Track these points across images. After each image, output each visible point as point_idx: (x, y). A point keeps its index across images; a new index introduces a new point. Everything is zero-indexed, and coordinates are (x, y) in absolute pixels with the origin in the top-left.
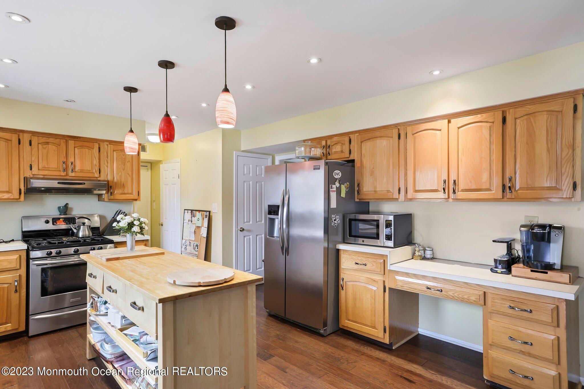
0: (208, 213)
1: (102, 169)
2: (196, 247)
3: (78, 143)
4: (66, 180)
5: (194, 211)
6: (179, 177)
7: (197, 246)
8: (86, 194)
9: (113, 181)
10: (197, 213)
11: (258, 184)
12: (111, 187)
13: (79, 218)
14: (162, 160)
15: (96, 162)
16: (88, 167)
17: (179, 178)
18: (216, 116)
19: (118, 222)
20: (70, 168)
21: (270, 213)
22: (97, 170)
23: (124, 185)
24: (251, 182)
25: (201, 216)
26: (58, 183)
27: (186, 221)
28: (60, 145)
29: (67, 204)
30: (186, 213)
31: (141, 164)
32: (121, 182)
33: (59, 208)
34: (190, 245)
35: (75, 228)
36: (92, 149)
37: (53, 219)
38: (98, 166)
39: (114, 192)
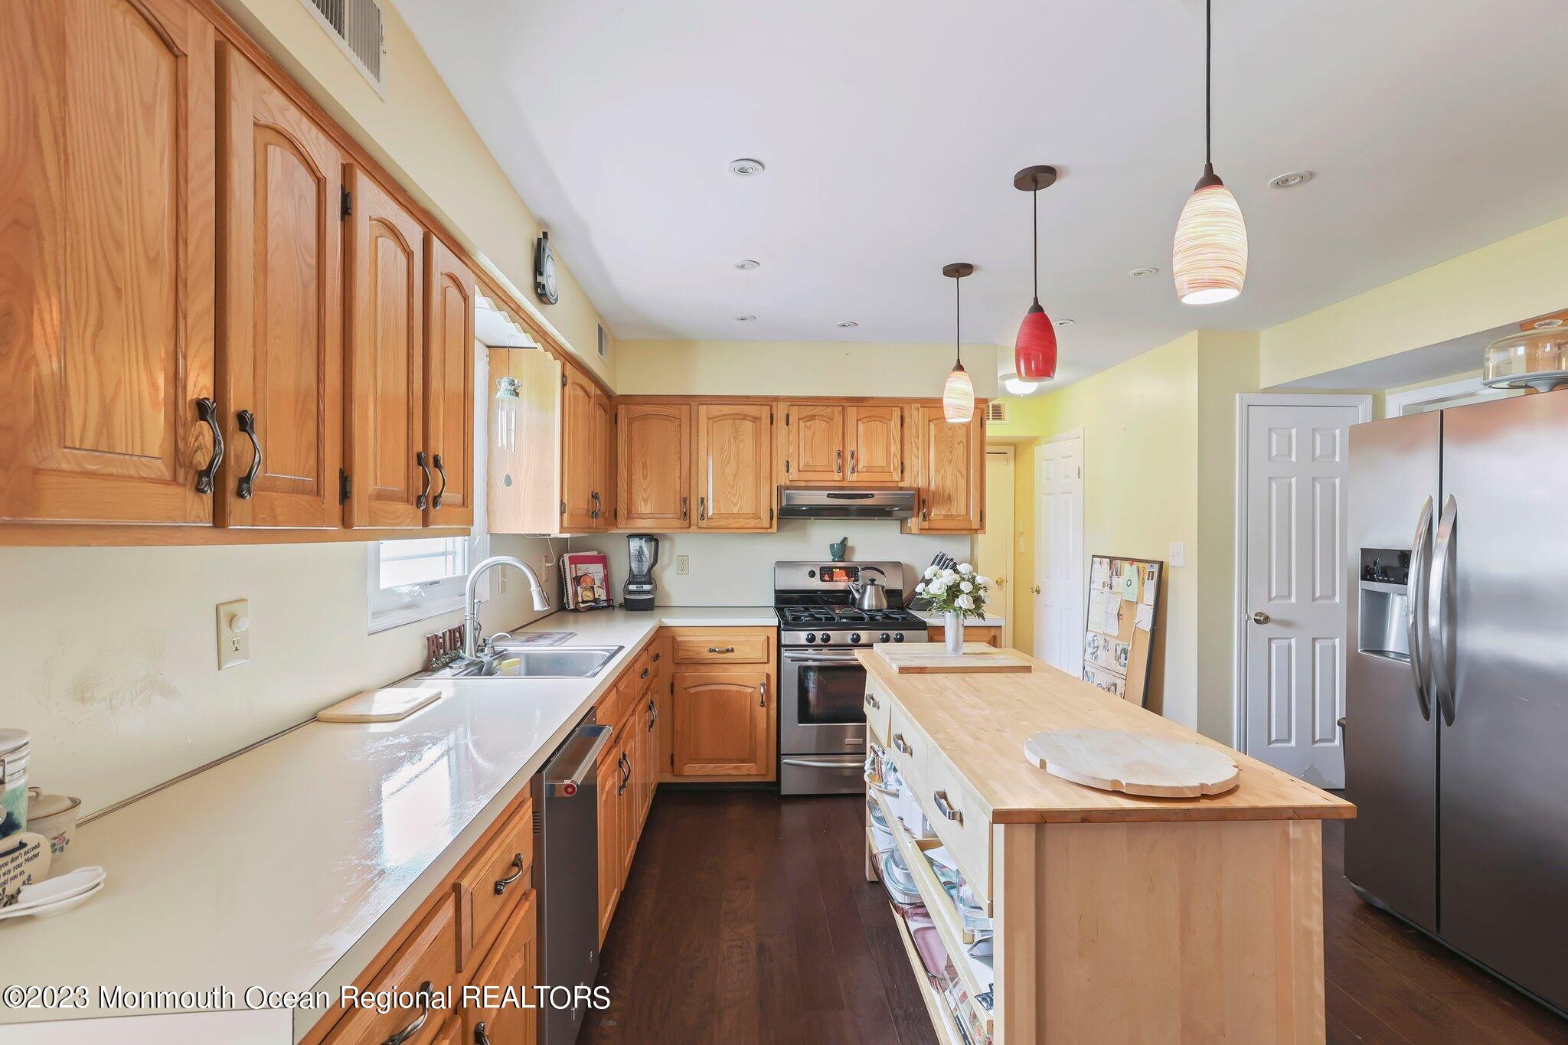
0: (1156, 567)
1: (907, 463)
2: (1123, 656)
3: (865, 412)
4: (842, 488)
5: (1117, 561)
6: (1079, 473)
7: (1124, 651)
8: (876, 518)
9: (928, 490)
10: (1126, 565)
11: (1318, 487)
12: (924, 502)
13: (864, 569)
14: (1039, 437)
15: (895, 449)
16: (880, 461)
17: (1079, 477)
18: (1175, 269)
19: (928, 582)
20: (850, 464)
21: (1367, 574)
22: (898, 466)
23: (949, 497)
24: (1294, 480)
25: (1136, 575)
26: (829, 496)
27: (1097, 585)
28: (832, 419)
29: (845, 539)
30: (1096, 565)
31: (988, 449)
32: (944, 491)
33: (832, 546)
34: (1106, 648)
35: (858, 591)
36: (888, 422)
37: (822, 569)
38: (899, 457)
39: (930, 514)
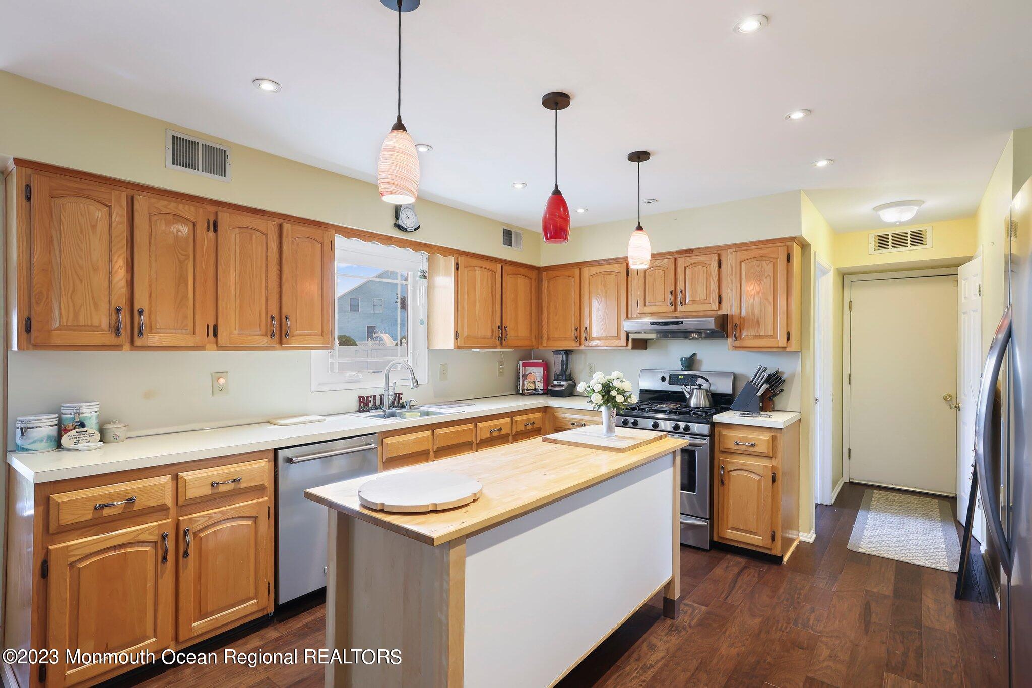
1: (723, 296)
3: (691, 260)
6: (980, 291)
9: (739, 316)
12: (736, 325)
14: (972, 257)
15: (714, 286)
16: (702, 295)
20: (679, 297)
22: (716, 298)
23: (758, 321)
26: (651, 323)
28: (667, 268)
29: (694, 355)
32: (753, 315)
33: (683, 358)
35: (689, 393)
36: (708, 266)
37: (671, 375)
38: (716, 292)
39: (741, 335)
